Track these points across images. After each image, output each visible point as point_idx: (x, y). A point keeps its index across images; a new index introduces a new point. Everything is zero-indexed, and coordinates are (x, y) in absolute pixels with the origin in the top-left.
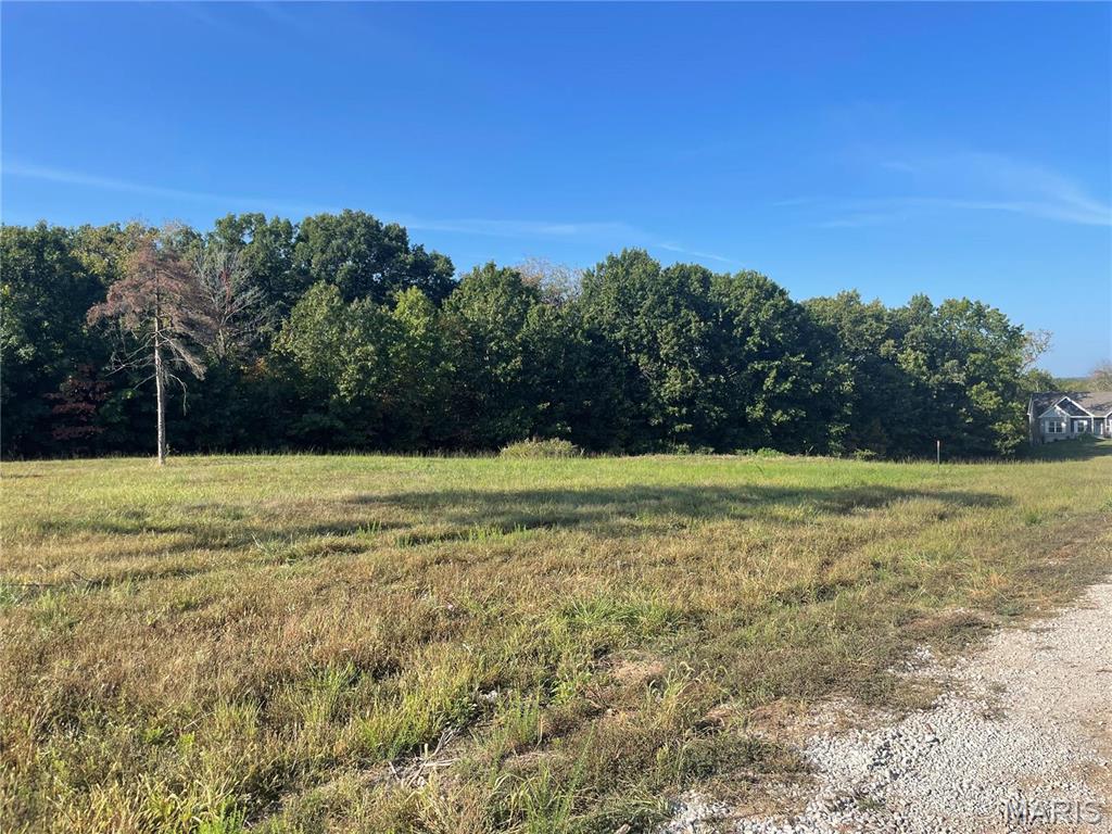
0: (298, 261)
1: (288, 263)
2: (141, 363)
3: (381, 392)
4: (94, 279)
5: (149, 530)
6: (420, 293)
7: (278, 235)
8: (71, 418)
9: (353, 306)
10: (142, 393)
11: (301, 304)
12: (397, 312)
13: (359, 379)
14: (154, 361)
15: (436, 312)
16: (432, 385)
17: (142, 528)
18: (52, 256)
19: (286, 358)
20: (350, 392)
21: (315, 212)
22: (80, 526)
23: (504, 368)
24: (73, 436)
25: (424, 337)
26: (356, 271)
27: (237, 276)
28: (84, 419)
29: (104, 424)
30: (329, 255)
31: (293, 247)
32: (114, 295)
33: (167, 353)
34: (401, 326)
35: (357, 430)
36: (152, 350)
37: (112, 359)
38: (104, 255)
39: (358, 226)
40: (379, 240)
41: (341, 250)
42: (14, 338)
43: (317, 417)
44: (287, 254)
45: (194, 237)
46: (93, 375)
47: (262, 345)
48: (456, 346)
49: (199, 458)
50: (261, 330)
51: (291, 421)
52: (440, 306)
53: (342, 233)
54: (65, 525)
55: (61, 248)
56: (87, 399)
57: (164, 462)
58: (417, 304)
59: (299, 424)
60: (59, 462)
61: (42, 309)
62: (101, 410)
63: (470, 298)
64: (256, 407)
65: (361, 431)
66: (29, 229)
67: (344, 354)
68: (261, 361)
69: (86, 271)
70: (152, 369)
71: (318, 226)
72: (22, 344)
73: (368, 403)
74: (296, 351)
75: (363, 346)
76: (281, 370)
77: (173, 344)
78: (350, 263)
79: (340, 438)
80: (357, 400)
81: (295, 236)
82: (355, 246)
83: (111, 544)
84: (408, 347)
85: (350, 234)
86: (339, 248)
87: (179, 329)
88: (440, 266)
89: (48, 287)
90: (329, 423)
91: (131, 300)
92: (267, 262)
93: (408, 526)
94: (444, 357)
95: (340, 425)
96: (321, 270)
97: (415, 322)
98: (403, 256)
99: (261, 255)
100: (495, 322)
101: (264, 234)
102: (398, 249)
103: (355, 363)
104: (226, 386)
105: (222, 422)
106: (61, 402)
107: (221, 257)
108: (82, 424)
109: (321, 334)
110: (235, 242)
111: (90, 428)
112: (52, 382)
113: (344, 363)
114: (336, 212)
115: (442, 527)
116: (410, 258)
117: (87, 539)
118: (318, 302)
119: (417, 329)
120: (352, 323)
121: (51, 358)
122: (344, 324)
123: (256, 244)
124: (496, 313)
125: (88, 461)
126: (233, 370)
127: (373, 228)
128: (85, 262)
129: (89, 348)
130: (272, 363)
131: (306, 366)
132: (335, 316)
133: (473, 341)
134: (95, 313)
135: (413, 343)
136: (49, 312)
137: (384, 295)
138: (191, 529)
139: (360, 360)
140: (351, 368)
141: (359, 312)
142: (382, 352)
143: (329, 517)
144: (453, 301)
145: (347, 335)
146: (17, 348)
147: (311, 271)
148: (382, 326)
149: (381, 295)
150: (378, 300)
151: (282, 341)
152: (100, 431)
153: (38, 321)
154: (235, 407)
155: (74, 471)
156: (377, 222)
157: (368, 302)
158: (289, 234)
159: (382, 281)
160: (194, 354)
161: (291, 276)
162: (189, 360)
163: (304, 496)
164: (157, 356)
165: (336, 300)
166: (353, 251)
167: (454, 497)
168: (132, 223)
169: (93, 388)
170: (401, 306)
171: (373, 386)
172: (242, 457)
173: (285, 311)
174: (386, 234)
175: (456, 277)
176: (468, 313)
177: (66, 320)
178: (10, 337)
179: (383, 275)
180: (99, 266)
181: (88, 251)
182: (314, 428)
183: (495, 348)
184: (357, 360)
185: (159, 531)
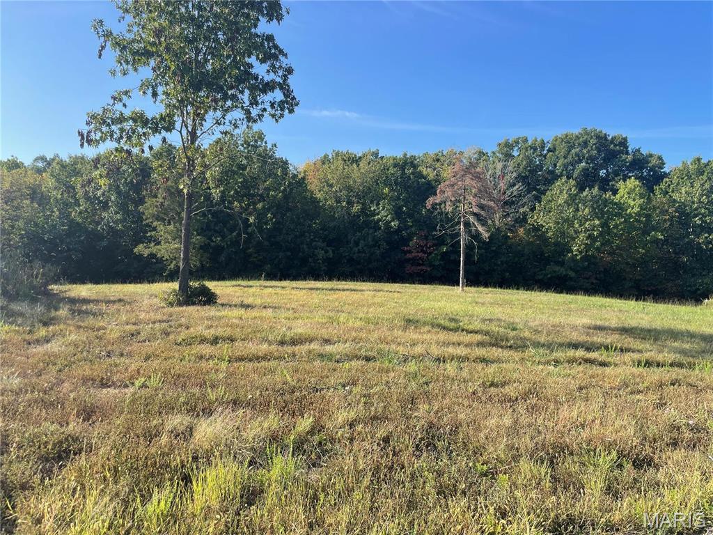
0: (548, 165)
1: (540, 167)
2: (454, 230)
3: (604, 253)
4: (429, 183)
5: (463, 330)
6: (637, 182)
7: (535, 149)
8: (415, 262)
9: (585, 194)
10: (451, 249)
11: (548, 193)
12: (618, 196)
13: (587, 244)
14: (460, 229)
15: (649, 195)
16: (643, 249)
17: (458, 328)
18: (409, 171)
19: (537, 229)
20: (581, 252)
21: (560, 133)
22: (425, 324)
23: (706, 238)
24: (416, 271)
25: (638, 214)
26: (588, 169)
27: (508, 177)
28: (421, 262)
29: (431, 265)
30: (570, 159)
31: (545, 156)
32: (441, 191)
33: (467, 224)
34: (621, 207)
35: (584, 278)
36: (459, 223)
37: (438, 228)
38: (435, 169)
39: (592, 138)
40: (606, 146)
41: (578, 156)
42: (389, 216)
43: (557, 268)
44: (540, 161)
45: (484, 155)
46: (426, 238)
47: (522, 221)
48: (665, 220)
49: (481, 289)
50: (521, 210)
51: (538, 269)
52: (652, 191)
53: (579, 144)
54: (417, 321)
55: (415, 167)
56: (422, 251)
57: (463, 290)
58: (634, 190)
59: (544, 272)
60: (408, 285)
61: (403, 200)
62: (430, 257)
63: (678, 184)
64: (516, 259)
65: (587, 279)
66: (398, 157)
67: (577, 226)
68: (521, 231)
69: (425, 178)
70: (458, 235)
71: (563, 141)
72: (393, 220)
73: (593, 260)
74: (544, 224)
75: (590, 220)
76: (533, 237)
77: (472, 219)
78: (584, 164)
79: (572, 283)
80: (586, 258)
81: (546, 149)
82: (589, 152)
83: (443, 336)
84: (625, 221)
85: (586, 144)
86: (577, 155)
87: (476, 210)
88: (654, 162)
89: (406, 188)
90: (564, 273)
91: (450, 193)
92: (527, 167)
93: (640, 351)
94: (654, 229)
95: (572, 274)
96: (563, 171)
97: (632, 203)
98: (624, 157)
99: (524, 163)
100: (700, 202)
101: (526, 149)
102: (620, 152)
103: (585, 232)
104: (499, 246)
105: (495, 268)
106: (410, 252)
107: (499, 166)
108: (419, 265)
109: (561, 212)
110: (508, 156)
111: (424, 268)
112: (405, 241)
113: (576, 232)
114: (576, 131)
115: (670, 357)
116: (630, 158)
117: (430, 331)
118: (561, 191)
119: (633, 208)
120: (584, 204)
121: (407, 228)
122: (578, 206)
123: (521, 156)
124: (702, 195)
125: (423, 286)
126: (503, 236)
127: (602, 139)
128: (425, 173)
129: (425, 222)
130: (528, 232)
131: (550, 234)
132: (572, 200)
133: (679, 217)
134: (430, 201)
135: (630, 218)
136: (406, 202)
137: (608, 185)
138: (487, 333)
139: (589, 230)
140: (582, 236)
141: (589, 197)
142: (605, 225)
143: (576, 337)
144: (663, 187)
145: (580, 213)
146: (391, 222)
147: (557, 171)
148: (606, 206)
149: (605, 185)
150: (603, 189)
151: (536, 217)
152: (429, 269)
153: (400, 208)
154: (503, 259)
155: (416, 291)
156: (605, 134)
157: (596, 190)
158: (543, 147)
159: (606, 175)
160: (483, 225)
161: (543, 176)
162: (480, 229)
163: (557, 320)
164: (462, 227)
165: (573, 190)
166: (587, 155)
167: (674, 335)
168: (450, 150)
169: (426, 245)
170: (621, 192)
171: (598, 249)
172: (507, 291)
173: (538, 199)
174: (612, 142)
175: (666, 169)
176: (676, 196)
177: (415, 206)
178: (387, 216)
179: (607, 171)
180: (431, 176)
181: (427, 167)
182: (554, 275)
183: (699, 222)
184: (587, 230)
185: (469, 332)
